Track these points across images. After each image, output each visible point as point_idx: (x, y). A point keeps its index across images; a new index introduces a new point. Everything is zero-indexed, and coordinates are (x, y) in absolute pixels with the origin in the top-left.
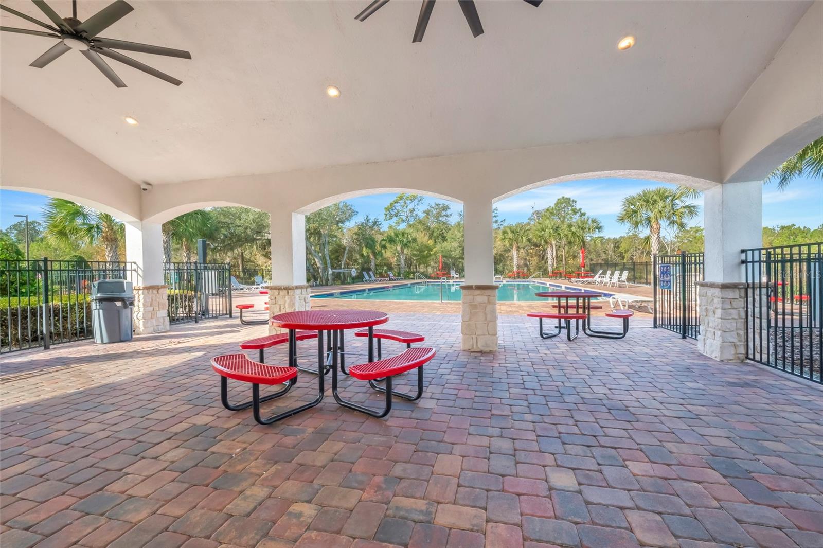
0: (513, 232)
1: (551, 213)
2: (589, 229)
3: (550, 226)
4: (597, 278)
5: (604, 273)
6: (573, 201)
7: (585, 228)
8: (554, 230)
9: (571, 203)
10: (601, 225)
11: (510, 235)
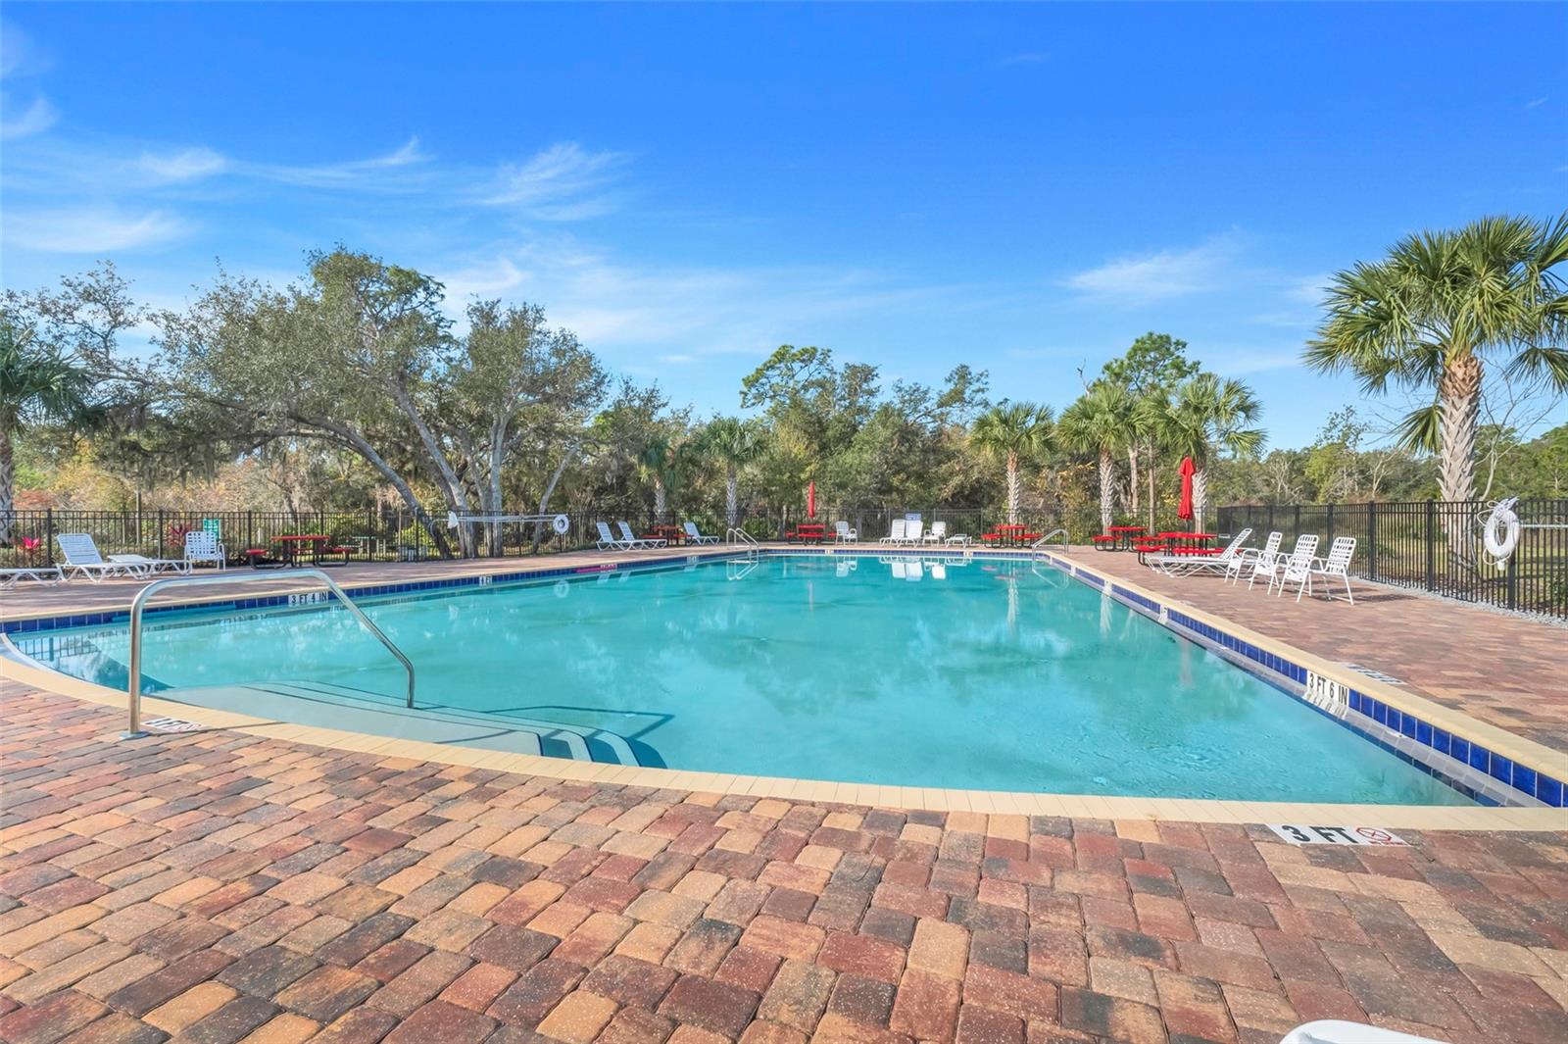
0: (1005, 421)
1: (1118, 375)
2: (1217, 410)
3: (1105, 405)
4: (1231, 558)
5: (1258, 542)
6: (1177, 343)
7: (1206, 409)
8: (1118, 415)
9: (1172, 349)
10: (1252, 399)
11: (998, 431)
